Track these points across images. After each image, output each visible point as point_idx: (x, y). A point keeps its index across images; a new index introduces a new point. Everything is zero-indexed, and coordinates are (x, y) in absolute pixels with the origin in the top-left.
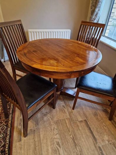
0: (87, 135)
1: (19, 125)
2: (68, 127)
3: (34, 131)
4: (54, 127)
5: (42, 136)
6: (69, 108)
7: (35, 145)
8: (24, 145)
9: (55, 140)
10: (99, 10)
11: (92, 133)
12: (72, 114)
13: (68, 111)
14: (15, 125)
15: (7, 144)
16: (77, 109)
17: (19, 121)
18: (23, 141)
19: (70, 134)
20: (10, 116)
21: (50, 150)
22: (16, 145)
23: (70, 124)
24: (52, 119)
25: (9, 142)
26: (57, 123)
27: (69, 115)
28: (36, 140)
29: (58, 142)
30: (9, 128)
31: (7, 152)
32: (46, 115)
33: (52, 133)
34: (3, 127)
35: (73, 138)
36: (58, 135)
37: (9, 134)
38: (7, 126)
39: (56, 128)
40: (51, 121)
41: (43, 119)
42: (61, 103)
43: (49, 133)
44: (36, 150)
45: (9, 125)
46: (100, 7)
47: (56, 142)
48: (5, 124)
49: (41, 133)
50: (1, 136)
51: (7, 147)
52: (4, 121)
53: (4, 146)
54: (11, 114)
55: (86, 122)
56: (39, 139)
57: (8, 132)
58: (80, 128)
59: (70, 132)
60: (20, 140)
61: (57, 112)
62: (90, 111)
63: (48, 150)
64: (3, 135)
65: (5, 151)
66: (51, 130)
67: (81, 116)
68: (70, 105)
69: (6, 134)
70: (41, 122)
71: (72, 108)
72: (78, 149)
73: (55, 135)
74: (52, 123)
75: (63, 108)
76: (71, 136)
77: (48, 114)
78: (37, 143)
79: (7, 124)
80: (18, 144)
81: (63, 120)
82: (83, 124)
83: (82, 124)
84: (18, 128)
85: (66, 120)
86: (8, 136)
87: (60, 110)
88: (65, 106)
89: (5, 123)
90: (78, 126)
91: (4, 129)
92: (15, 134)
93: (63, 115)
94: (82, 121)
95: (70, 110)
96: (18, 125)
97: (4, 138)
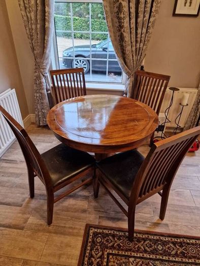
1: (144, 224)
7: (172, 210)
8: (172, 221)
14: (145, 229)
15: (171, 239)
17: (139, 224)
18: (168, 222)
21: (178, 198)
22: (172, 230)
25: (169, 237)
30: (150, 237)
31: (182, 239)
34: (146, 245)
37: (158, 237)
38: (145, 240)
44: (178, 210)
45: (144, 237)
48: (142, 243)
51: (176, 240)
52: (137, 244)
53: (174, 243)
54: (124, 234)
57: (155, 238)
60: (167, 225)
63: (177, 200)
64: (160, 246)
65: (181, 243)
69: (158, 240)
79: (143, 239)
80: (171, 228)
84: (150, 227)
86: (161, 238)
89: (140, 242)
91: (150, 244)
92: (158, 230)
97: (164, 243)
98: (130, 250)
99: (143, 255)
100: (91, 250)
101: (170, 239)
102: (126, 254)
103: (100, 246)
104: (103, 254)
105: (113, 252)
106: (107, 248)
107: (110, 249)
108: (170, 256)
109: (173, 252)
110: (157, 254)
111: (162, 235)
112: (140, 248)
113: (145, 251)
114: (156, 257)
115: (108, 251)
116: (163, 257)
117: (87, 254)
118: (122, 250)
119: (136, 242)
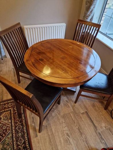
0: (89, 124)
2: (73, 119)
3: (46, 126)
4: (62, 121)
5: (53, 130)
6: (72, 102)
7: (49, 138)
8: (41, 139)
9: (64, 132)
10: (94, 7)
11: (92, 122)
12: (75, 107)
13: (71, 106)
14: (29, 123)
15: (27, 141)
16: (78, 103)
17: (31, 119)
18: (39, 136)
19: (76, 125)
20: (23, 116)
22: (34, 141)
23: (75, 117)
24: (59, 114)
25: (28, 139)
26: (64, 117)
27: (73, 108)
28: (50, 134)
29: (68, 133)
30: (25, 127)
31: (28, 147)
32: (54, 111)
33: (62, 126)
34: (19, 126)
35: (79, 128)
36: (66, 127)
37: (26, 132)
39: (63, 121)
40: (59, 116)
41: (51, 115)
42: (65, 98)
43: (59, 126)
44: (51, 142)
45: (24, 124)
46: (95, 4)
47: (66, 133)
48: (20, 124)
49: (52, 127)
50: (20, 134)
51: (27, 144)
53: (25, 143)
54: (23, 113)
55: (87, 113)
56: (52, 133)
57: (25, 130)
58: (83, 119)
59: (76, 124)
60: (37, 136)
61: (62, 107)
62: (89, 103)
63: (60, 140)
64: (21, 134)
65: (26, 147)
66: (60, 123)
67: (82, 109)
68: (72, 100)
69: (24, 132)
70: (50, 118)
71: (74, 102)
72: (83, 137)
73: (64, 128)
74: (59, 118)
75: (67, 103)
76: (77, 127)
77: (55, 110)
78: (51, 136)
79: (22, 124)
80: (35, 139)
81: (68, 113)
82: (85, 115)
83: (83, 115)
84: (32, 126)
85: (71, 114)
86: (26, 134)
87: (64, 105)
88: (68, 101)
90: (81, 117)
91: (20, 128)
92: (31, 131)
93: (68, 110)
94: (83, 113)
95: (73, 104)
96: (32, 122)
97: (23, 136)
98: (14, 119)
99: (13, 126)
100: (11, 102)
101: (27, 139)
102: (12, 118)
103: (14, 105)
104: (10, 108)
105: (12, 112)
106: (13, 108)
107: (13, 110)
108: (16, 142)
109: (19, 143)
110: (15, 133)
111: (28, 134)
112: (17, 124)
113: (16, 127)
114: (14, 133)
115: (12, 109)
116: (14, 137)
117: (8, 102)
118: (14, 115)
119: (19, 121)
